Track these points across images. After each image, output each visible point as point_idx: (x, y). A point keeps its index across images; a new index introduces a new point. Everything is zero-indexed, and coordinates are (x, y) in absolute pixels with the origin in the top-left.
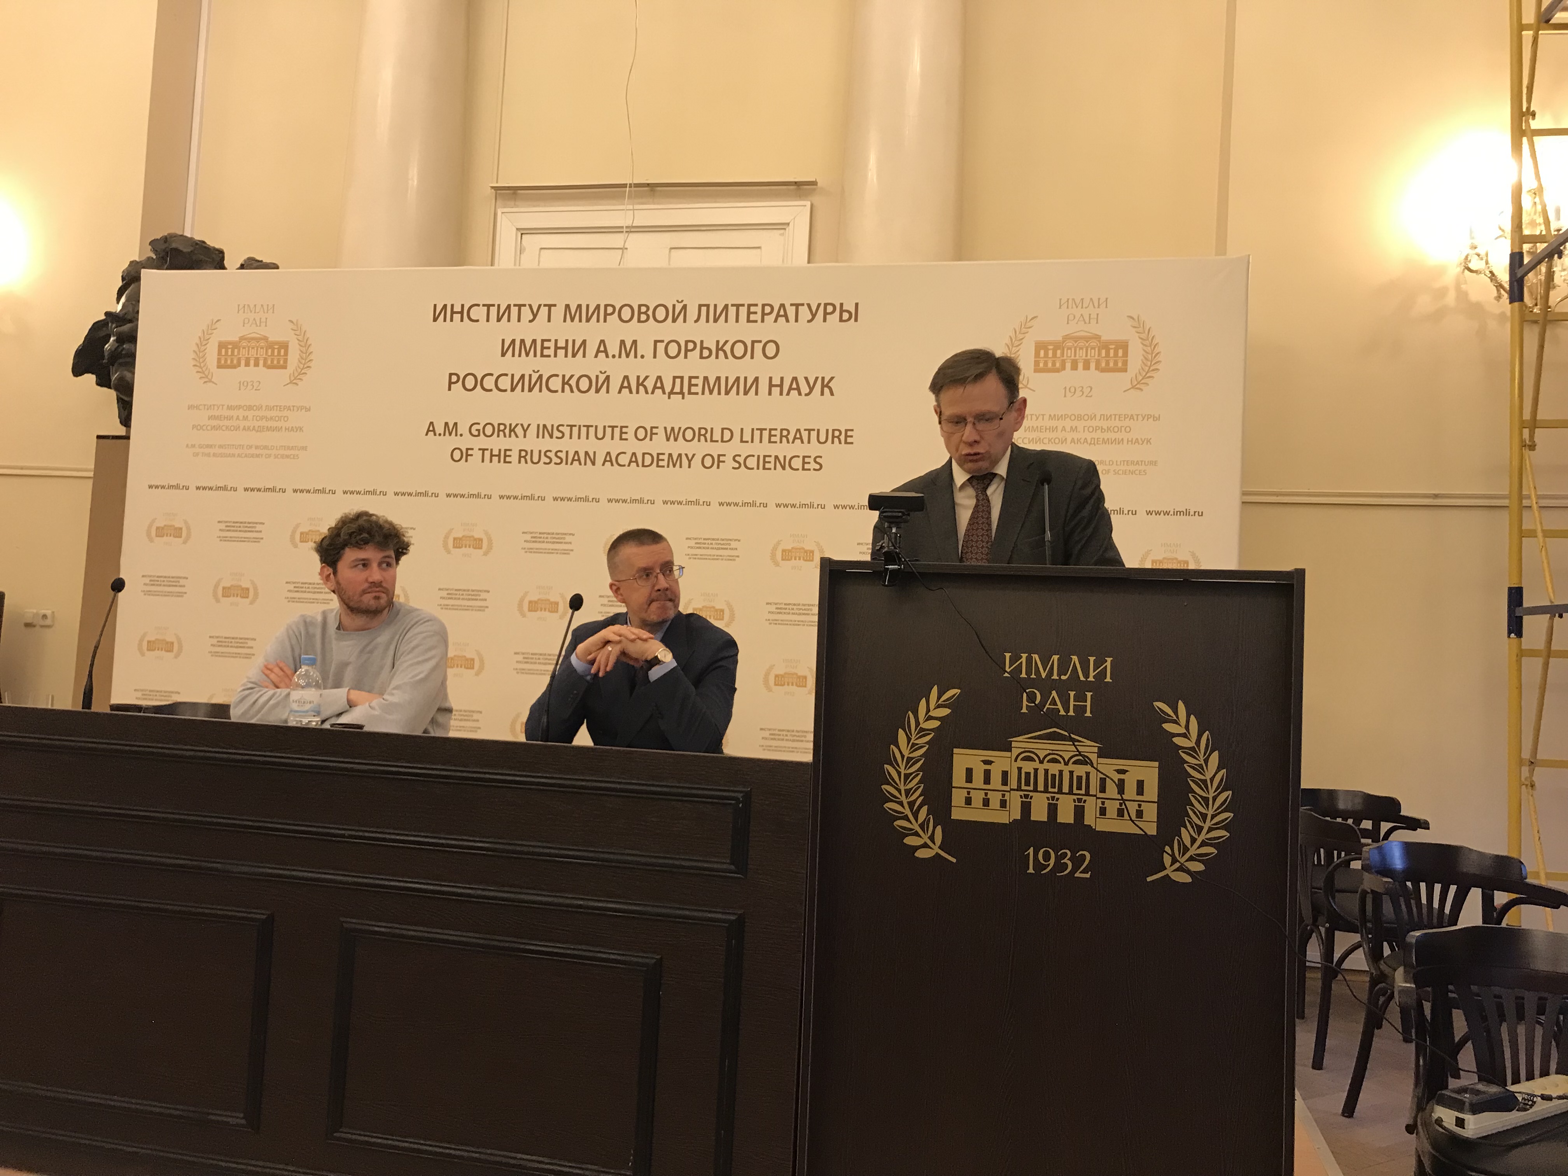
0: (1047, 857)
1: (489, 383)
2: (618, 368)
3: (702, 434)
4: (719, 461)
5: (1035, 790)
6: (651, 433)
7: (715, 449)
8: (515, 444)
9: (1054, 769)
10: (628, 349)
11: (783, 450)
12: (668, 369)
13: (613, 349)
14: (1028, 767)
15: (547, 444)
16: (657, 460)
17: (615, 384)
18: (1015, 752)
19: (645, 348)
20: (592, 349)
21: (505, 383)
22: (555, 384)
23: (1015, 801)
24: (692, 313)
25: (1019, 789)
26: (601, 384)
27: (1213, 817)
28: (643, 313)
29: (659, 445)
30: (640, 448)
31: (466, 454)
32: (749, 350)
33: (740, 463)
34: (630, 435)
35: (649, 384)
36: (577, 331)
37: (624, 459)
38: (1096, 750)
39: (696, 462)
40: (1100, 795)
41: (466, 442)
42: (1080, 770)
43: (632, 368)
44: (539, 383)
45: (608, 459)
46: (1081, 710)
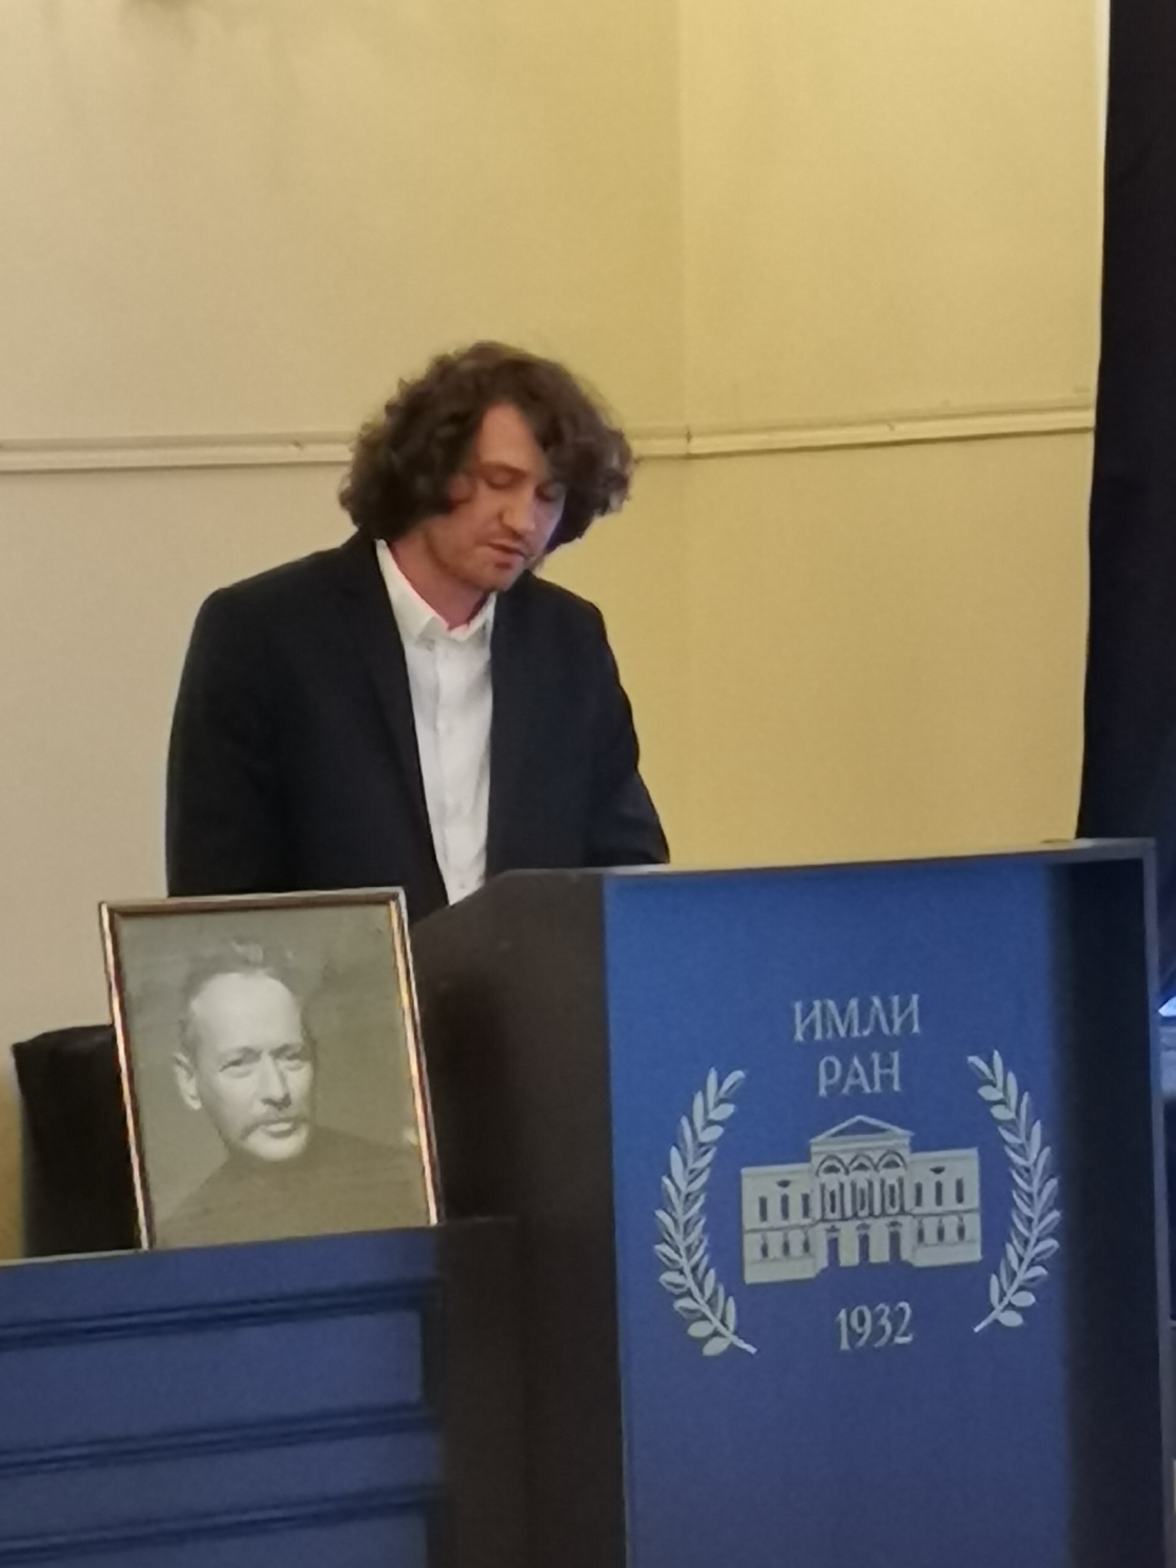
0: (862, 1322)
5: (844, 1219)
9: (861, 1179)
14: (832, 1181)
18: (816, 1160)
23: (820, 1238)
25: (823, 1220)
27: (1041, 1219)
38: (907, 1141)
40: (917, 1210)
42: (891, 1177)
46: (887, 1080)
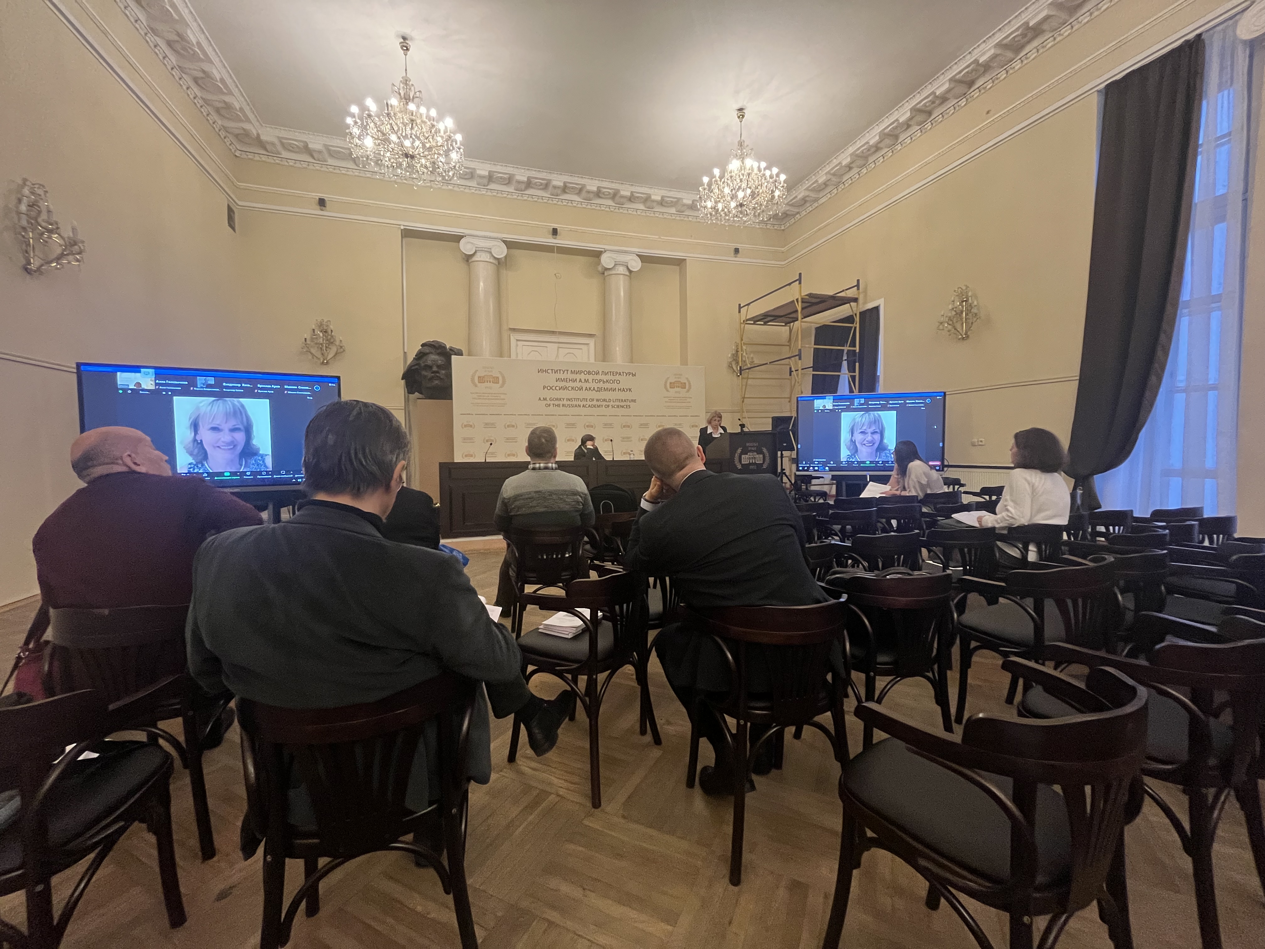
1: (554, 388)
2: (585, 385)
3: (604, 400)
4: (608, 406)
6: (593, 400)
7: (607, 404)
8: (561, 403)
10: (587, 381)
11: (622, 404)
12: (596, 386)
13: (583, 381)
15: (569, 403)
16: (595, 406)
17: (584, 389)
19: (590, 381)
20: (578, 380)
21: (557, 388)
22: (570, 389)
24: (600, 373)
26: (581, 389)
28: (589, 373)
29: (595, 403)
30: (591, 403)
31: (549, 405)
32: (613, 382)
33: (613, 407)
34: (588, 400)
35: (592, 389)
36: (574, 376)
37: (587, 406)
39: (604, 406)
41: (549, 402)
43: (588, 385)
44: (566, 388)
45: (583, 406)
